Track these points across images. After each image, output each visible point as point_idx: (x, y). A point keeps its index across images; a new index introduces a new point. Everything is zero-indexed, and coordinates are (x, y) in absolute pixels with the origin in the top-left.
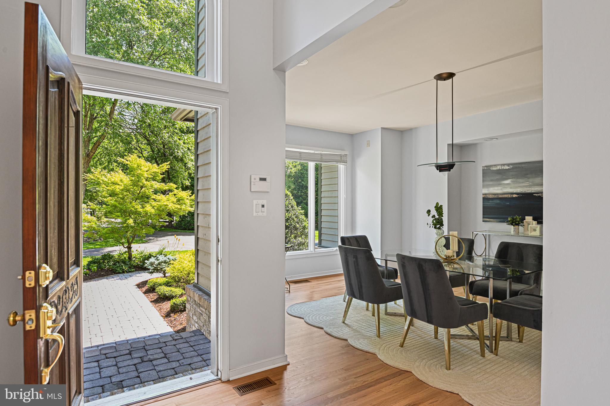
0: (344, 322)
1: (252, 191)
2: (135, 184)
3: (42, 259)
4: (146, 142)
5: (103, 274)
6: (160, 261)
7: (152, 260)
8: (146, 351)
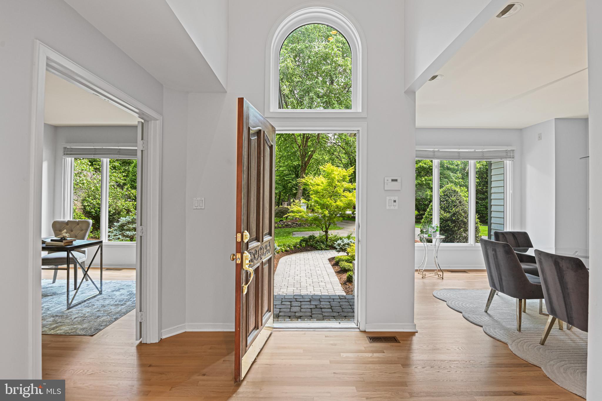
0: (486, 312)
1: (385, 189)
2: (330, 184)
3: (245, 228)
4: (344, 151)
5: (309, 250)
6: (345, 243)
7: (339, 242)
8: (320, 302)
